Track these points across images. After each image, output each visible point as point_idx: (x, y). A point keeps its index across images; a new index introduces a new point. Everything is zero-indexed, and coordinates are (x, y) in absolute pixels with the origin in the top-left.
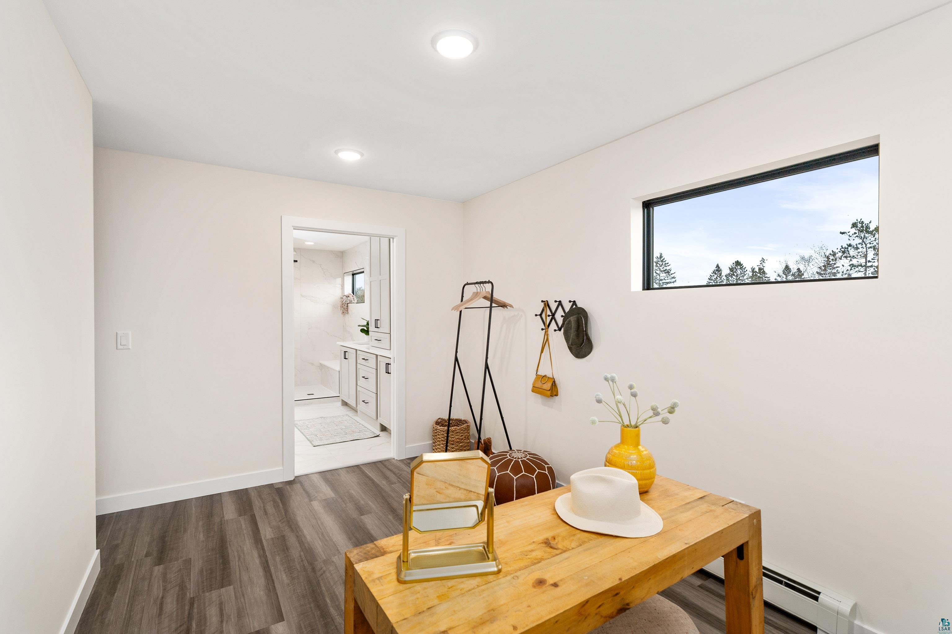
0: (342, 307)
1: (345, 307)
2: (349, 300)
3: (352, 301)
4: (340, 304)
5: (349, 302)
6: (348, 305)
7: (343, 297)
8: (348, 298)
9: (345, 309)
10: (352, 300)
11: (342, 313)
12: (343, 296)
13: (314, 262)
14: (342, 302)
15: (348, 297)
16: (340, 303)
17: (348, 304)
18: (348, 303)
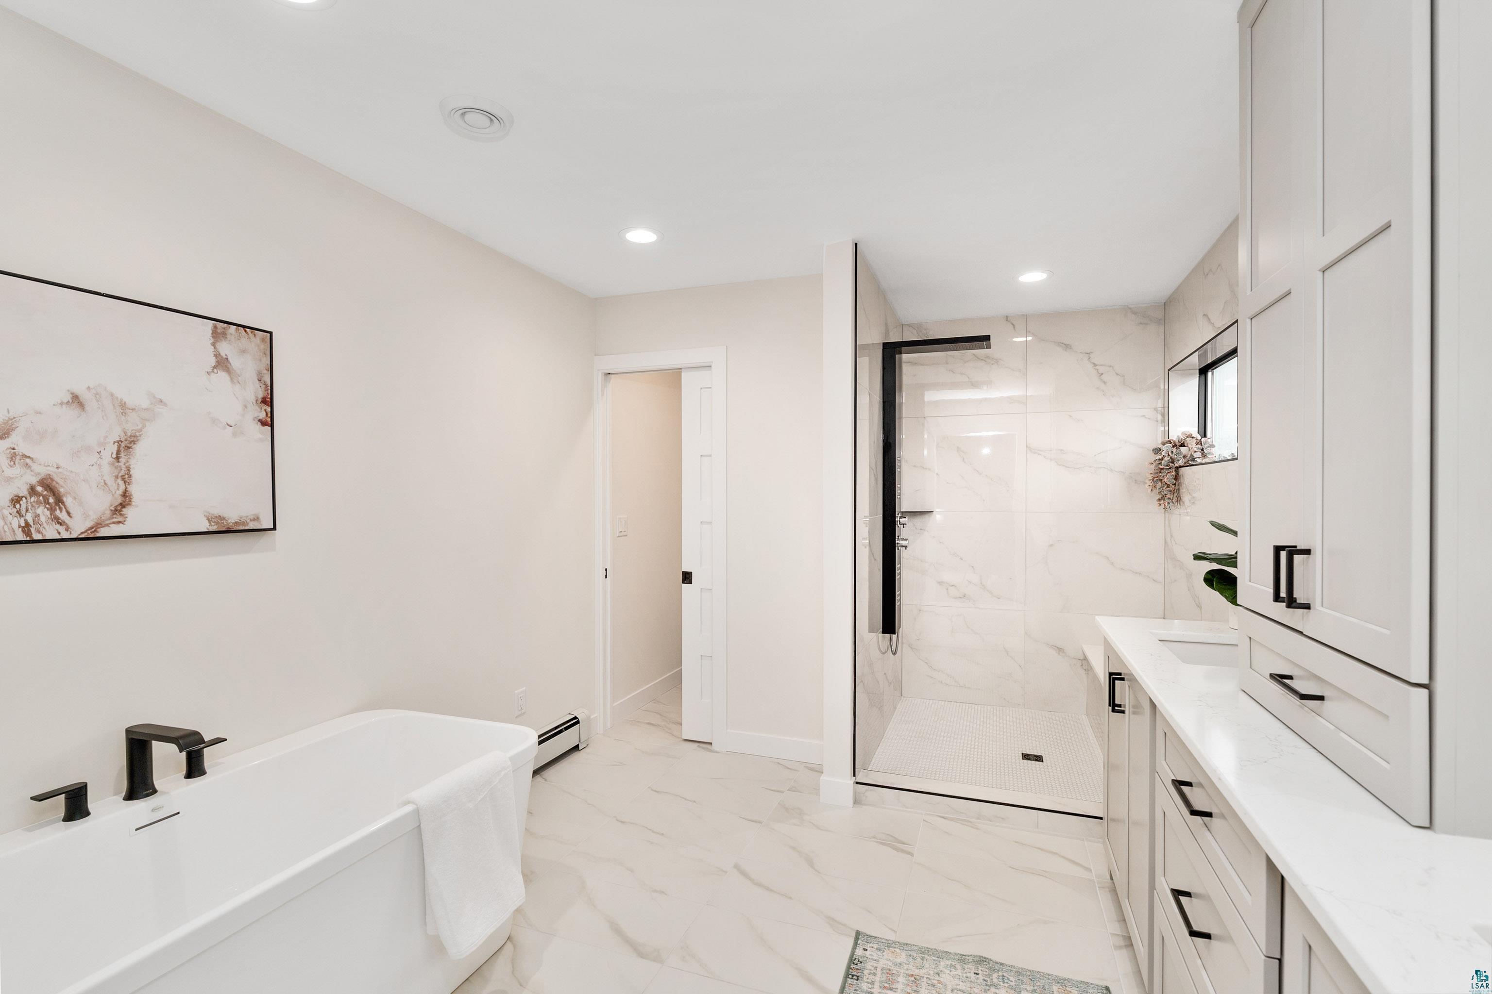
0: (1157, 479)
1: (1168, 478)
2: (1184, 457)
3: (1193, 460)
4: (1148, 471)
5: (1181, 462)
6: (1180, 473)
7: (1164, 448)
8: (1182, 448)
9: (1168, 486)
10: (1199, 454)
11: (1159, 500)
12: (1164, 444)
13: (1067, 347)
14: (1158, 462)
15: (1183, 445)
16: (1153, 466)
17: (1182, 470)
18: (1181, 467)
